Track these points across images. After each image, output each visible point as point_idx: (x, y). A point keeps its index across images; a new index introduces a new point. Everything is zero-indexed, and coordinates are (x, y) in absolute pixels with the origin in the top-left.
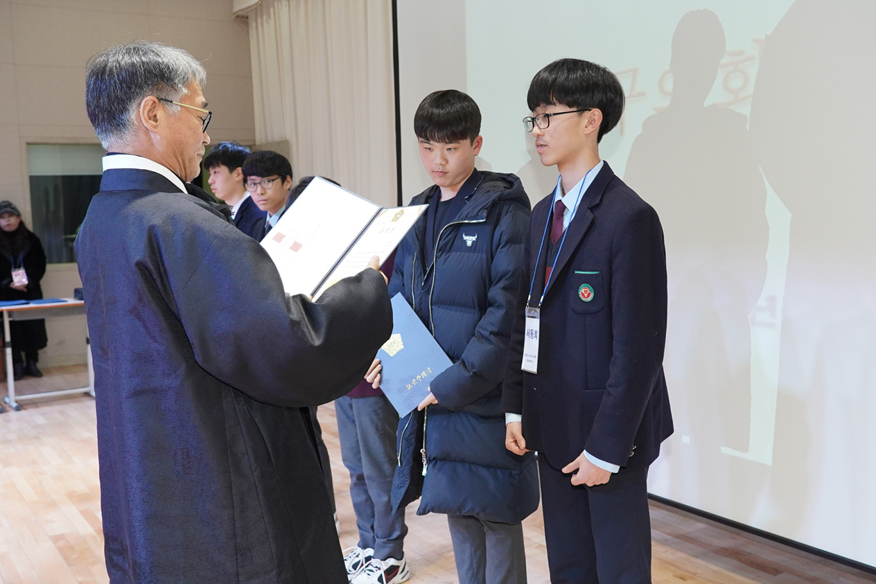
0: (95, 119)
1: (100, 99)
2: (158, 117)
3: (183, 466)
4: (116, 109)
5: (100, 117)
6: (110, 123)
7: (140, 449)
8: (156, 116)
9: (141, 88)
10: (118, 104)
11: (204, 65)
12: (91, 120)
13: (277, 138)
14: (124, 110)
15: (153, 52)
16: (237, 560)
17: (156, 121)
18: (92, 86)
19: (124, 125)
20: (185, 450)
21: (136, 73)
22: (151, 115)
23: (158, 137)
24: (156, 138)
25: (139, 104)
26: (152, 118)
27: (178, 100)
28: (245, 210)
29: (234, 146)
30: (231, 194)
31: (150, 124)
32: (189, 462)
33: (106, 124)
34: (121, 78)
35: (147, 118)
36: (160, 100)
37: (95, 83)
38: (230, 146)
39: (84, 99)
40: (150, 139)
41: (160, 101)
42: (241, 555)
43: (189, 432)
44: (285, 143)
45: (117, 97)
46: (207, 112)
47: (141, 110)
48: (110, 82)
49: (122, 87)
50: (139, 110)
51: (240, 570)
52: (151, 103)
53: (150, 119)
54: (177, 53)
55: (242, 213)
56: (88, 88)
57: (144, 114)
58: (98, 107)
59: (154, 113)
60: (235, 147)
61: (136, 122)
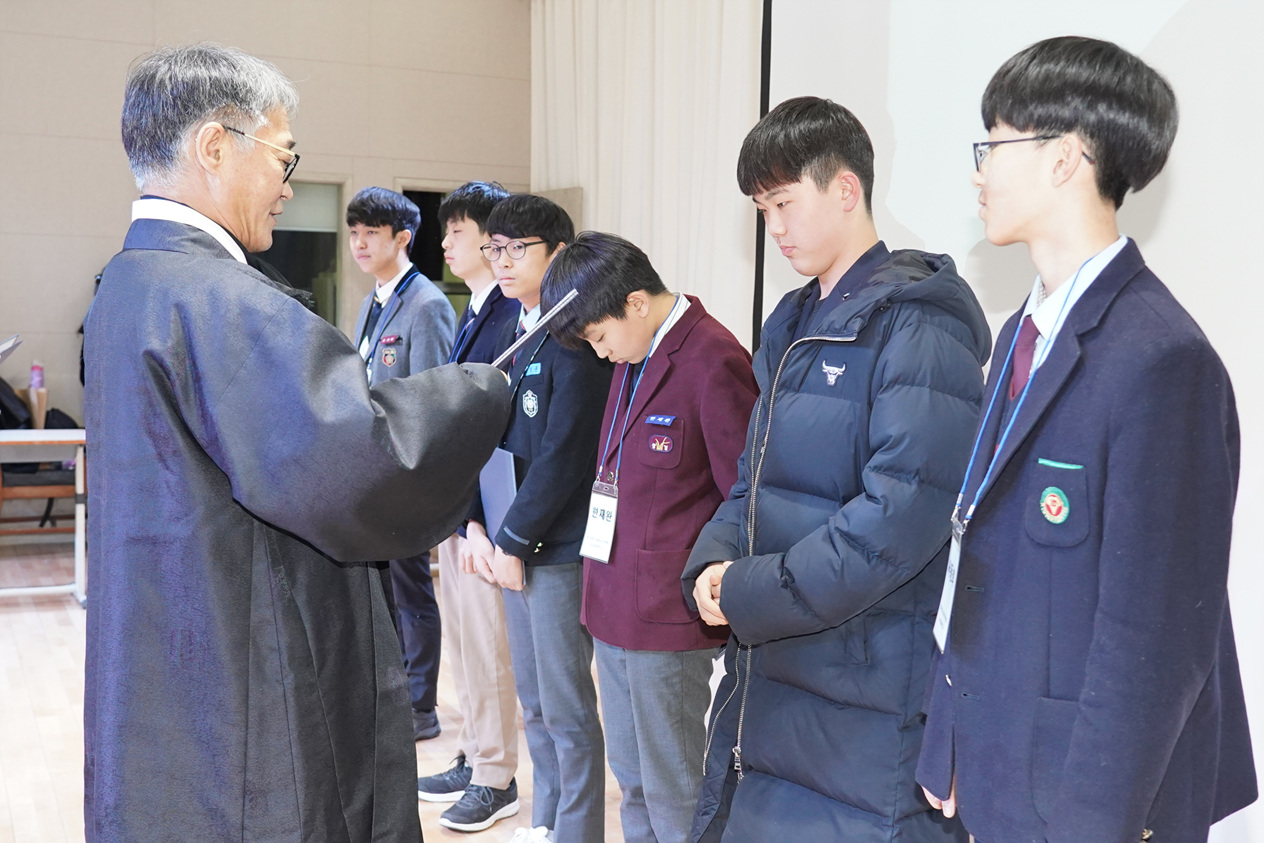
0: (131, 145)
1: (141, 118)
2: (221, 154)
3: (181, 655)
4: (162, 134)
5: (139, 144)
6: (151, 152)
7: (124, 624)
8: (218, 151)
9: (201, 108)
10: (167, 128)
11: (297, 87)
12: (126, 146)
13: (565, 184)
14: (174, 137)
15: (226, 60)
16: (244, 805)
17: (218, 159)
18: (131, 100)
19: (171, 159)
20: (187, 633)
21: (198, 88)
22: (212, 148)
23: (218, 181)
24: (215, 183)
25: (197, 132)
26: (213, 154)
27: (253, 131)
28: (496, 301)
29: (493, 189)
30: (474, 272)
31: (207, 162)
32: (190, 652)
33: (146, 154)
34: (175, 92)
35: (205, 153)
36: (227, 128)
37: (137, 96)
38: (486, 188)
39: (120, 116)
40: (205, 182)
41: (226, 131)
42: (251, 801)
43: (196, 606)
44: (576, 192)
45: (166, 118)
46: (293, 154)
47: (198, 140)
48: (159, 96)
49: (175, 105)
50: (195, 139)
51: (246, 822)
52: (213, 131)
53: (209, 154)
54: (261, 66)
55: (492, 304)
56: (127, 100)
57: (201, 146)
58: (137, 128)
59: (216, 147)
60: (496, 191)
61: (188, 157)
